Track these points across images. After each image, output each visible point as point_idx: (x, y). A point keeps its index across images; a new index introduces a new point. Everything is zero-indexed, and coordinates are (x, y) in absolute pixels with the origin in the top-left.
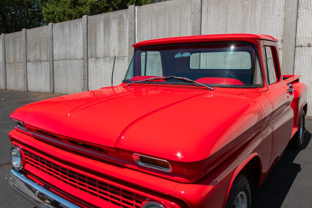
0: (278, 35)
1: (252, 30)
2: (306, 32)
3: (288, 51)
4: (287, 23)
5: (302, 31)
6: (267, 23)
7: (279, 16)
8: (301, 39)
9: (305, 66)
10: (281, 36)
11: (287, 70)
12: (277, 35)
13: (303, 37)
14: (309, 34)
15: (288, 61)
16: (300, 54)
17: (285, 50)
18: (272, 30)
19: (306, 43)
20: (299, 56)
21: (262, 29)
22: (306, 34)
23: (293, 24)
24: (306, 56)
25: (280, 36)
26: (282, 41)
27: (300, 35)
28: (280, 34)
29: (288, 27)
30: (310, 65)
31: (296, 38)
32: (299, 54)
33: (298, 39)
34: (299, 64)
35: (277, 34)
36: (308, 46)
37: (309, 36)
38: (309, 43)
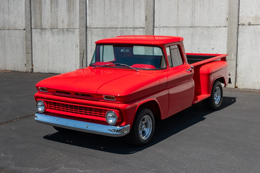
1: (202, 8)
2: (247, 12)
3: (232, 29)
4: (231, 2)
5: (243, 10)
6: (214, 2)
8: (243, 18)
9: (246, 42)
11: (231, 46)
12: (223, 13)
13: (244, 16)
14: (250, 13)
15: (232, 38)
16: (243, 32)
17: (230, 28)
18: (219, 9)
19: (247, 22)
20: (241, 34)
21: (211, 7)
22: (247, 14)
23: (236, 4)
24: (247, 34)
25: (225, 14)
26: (227, 20)
27: (242, 14)
28: (225, 13)
29: (232, 6)
30: (250, 42)
31: (239, 17)
32: (241, 32)
33: (241, 18)
34: (242, 41)
36: (249, 25)
37: (250, 15)
38: (249, 22)
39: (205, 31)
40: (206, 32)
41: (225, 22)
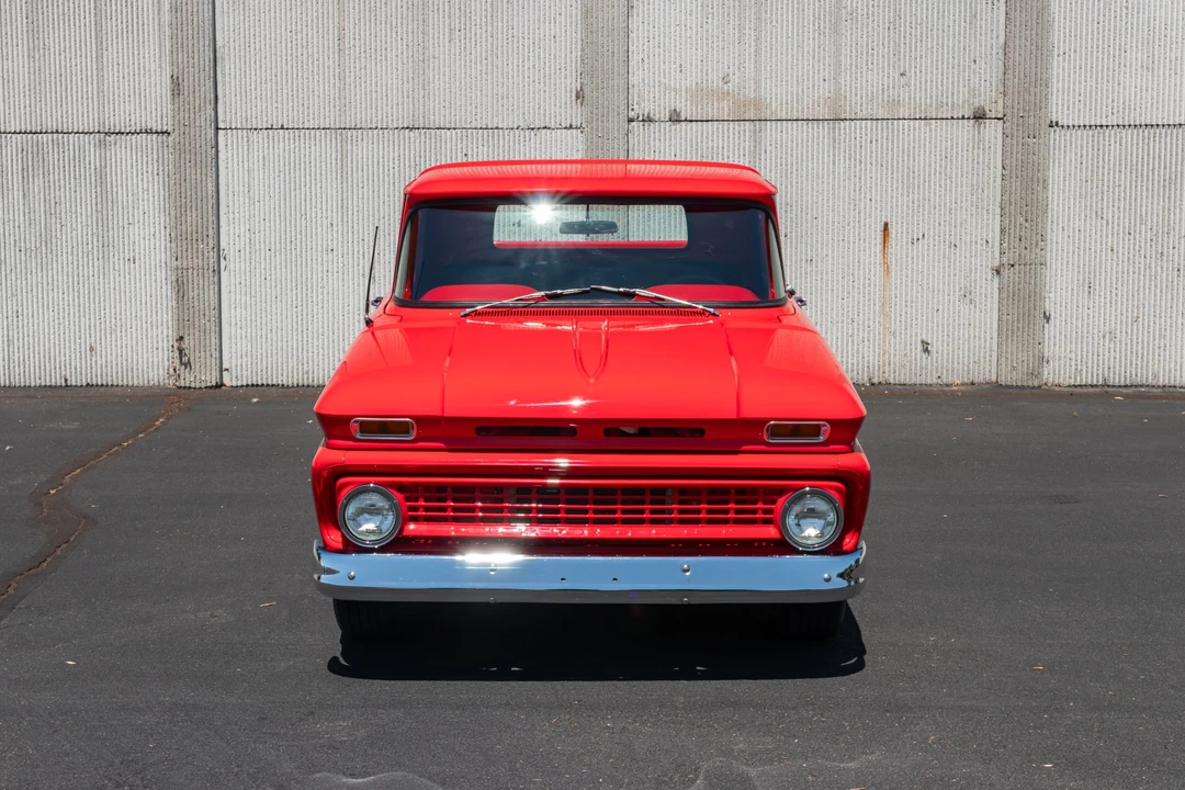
0: (563, 70)
1: (458, 43)
2: (663, 67)
3: (606, 137)
5: (646, 60)
6: (515, 19)
8: (646, 93)
10: (574, 77)
12: (558, 72)
13: (652, 84)
14: (673, 74)
16: (647, 149)
17: (595, 133)
19: (662, 109)
21: (500, 41)
22: (662, 76)
23: (615, 33)
25: (569, 74)
26: (577, 97)
27: (640, 76)
28: (569, 68)
29: (600, 42)
31: (628, 89)
32: (642, 149)
33: (636, 91)
35: (558, 67)
36: (670, 120)
37: (673, 81)
38: (673, 108)
39: (480, 147)
40: (485, 149)
41: (569, 106)
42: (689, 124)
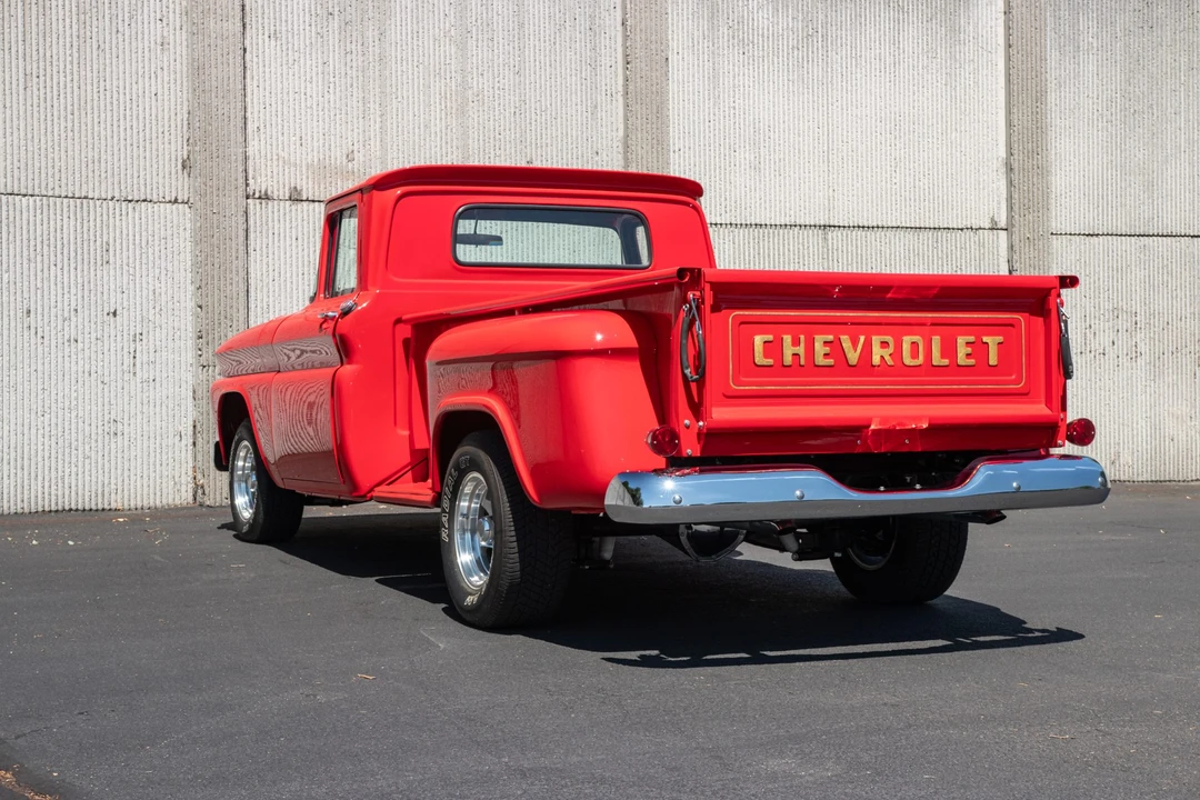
0: (167, 134)
2: (280, 138)
3: (222, 213)
7: (166, 46)
8: (263, 167)
10: (179, 143)
11: (224, 299)
12: (160, 135)
13: (269, 157)
14: (292, 147)
16: (266, 230)
17: (210, 208)
19: (281, 186)
22: (280, 148)
24: (289, 241)
25: (173, 140)
26: (184, 167)
31: (246, 160)
32: (260, 230)
35: (160, 130)
36: (290, 199)
37: (292, 155)
38: (293, 185)
41: (174, 177)
42: (312, 205)
